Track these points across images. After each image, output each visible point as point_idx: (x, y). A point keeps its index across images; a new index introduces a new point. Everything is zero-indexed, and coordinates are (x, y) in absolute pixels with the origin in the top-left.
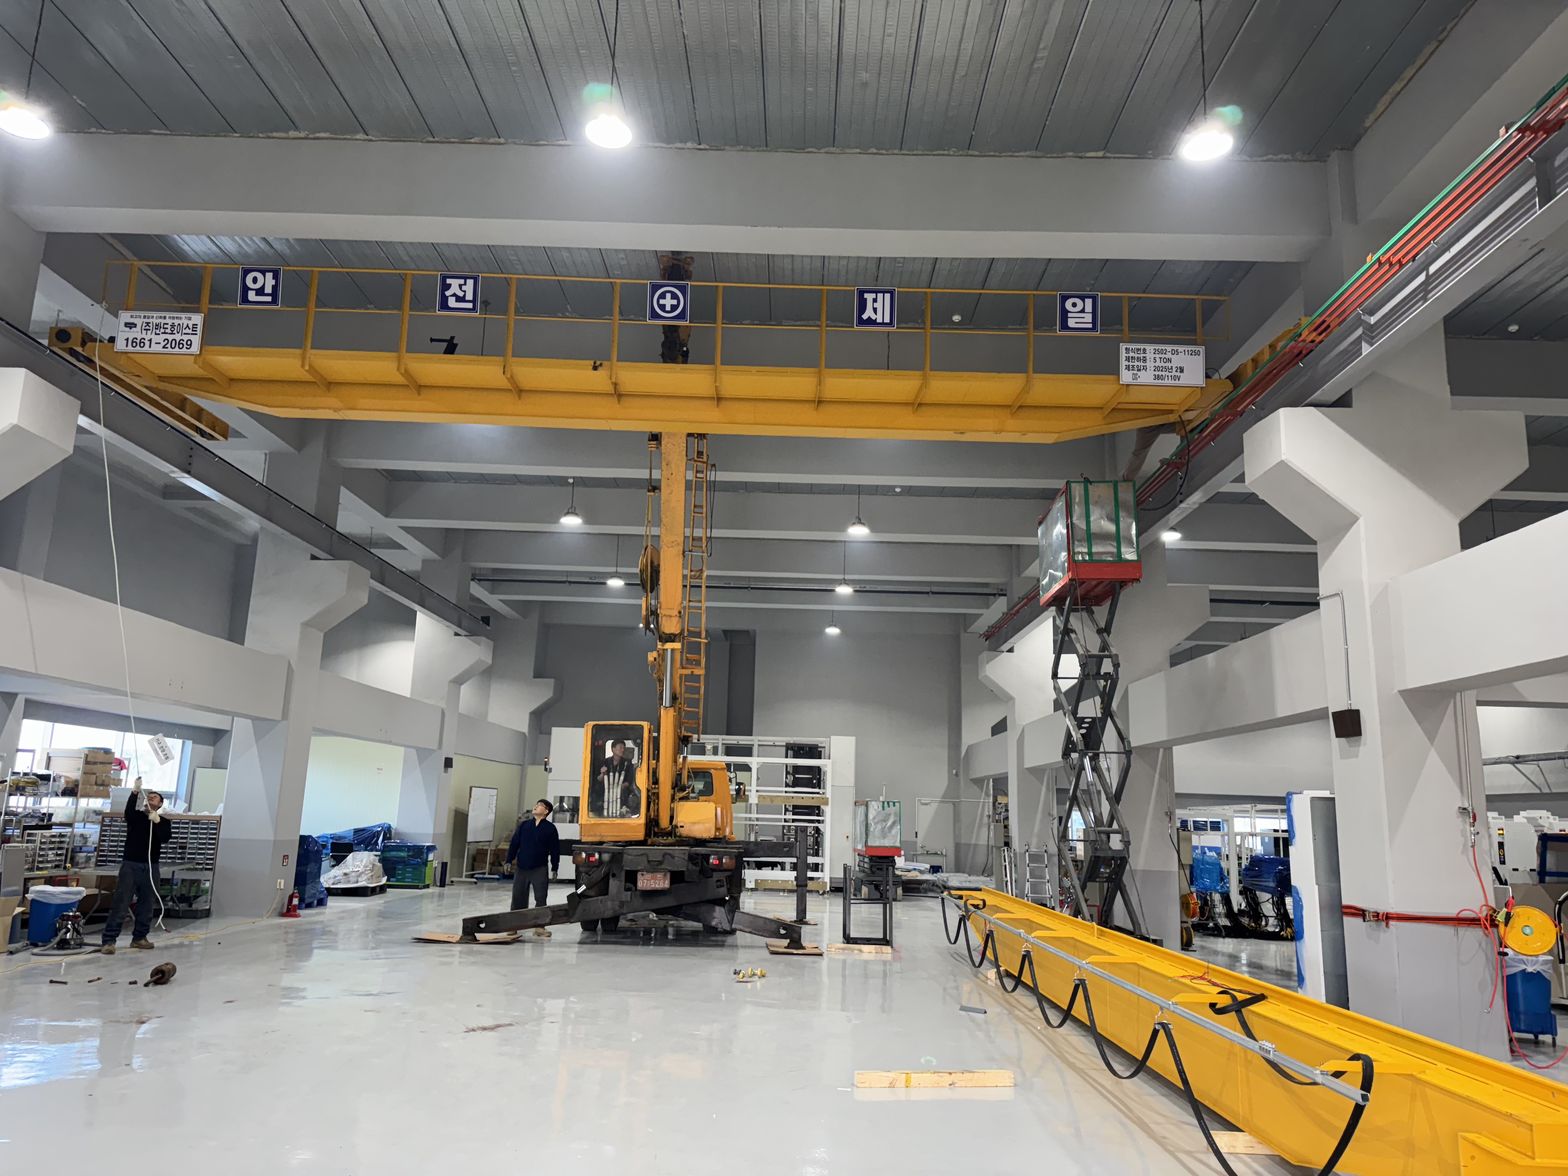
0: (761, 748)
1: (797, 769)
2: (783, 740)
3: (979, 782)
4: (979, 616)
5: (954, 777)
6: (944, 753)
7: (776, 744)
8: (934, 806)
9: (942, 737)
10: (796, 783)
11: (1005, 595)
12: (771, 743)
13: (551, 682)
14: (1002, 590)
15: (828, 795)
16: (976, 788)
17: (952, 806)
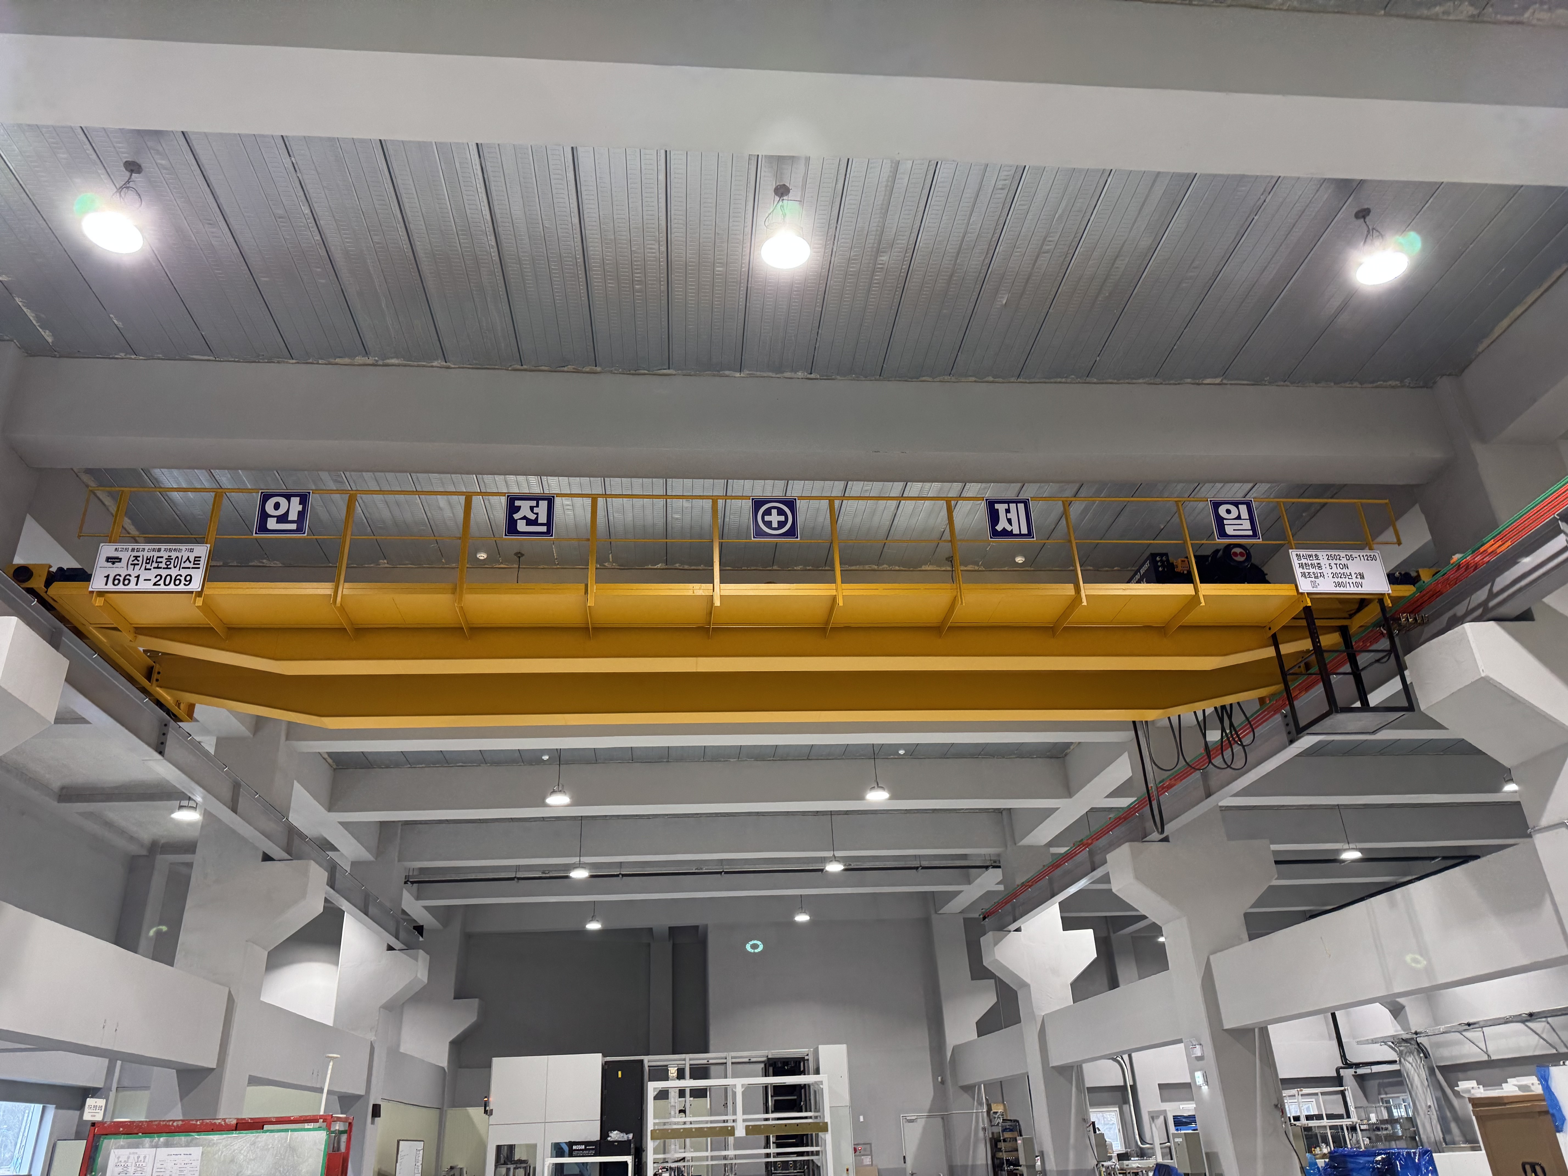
0: (735, 1066)
1: (779, 1090)
2: (761, 1054)
3: (969, 1089)
4: (957, 893)
5: (941, 1086)
6: (925, 1057)
7: (753, 1060)
8: (921, 1122)
9: (922, 1037)
10: (779, 1107)
11: (999, 867)
12: (746, 1060)
13: (475, 1002)
14: (995, 862)
15: (827, 1119)
16: (966, 1096)
17: (939, 1120)
